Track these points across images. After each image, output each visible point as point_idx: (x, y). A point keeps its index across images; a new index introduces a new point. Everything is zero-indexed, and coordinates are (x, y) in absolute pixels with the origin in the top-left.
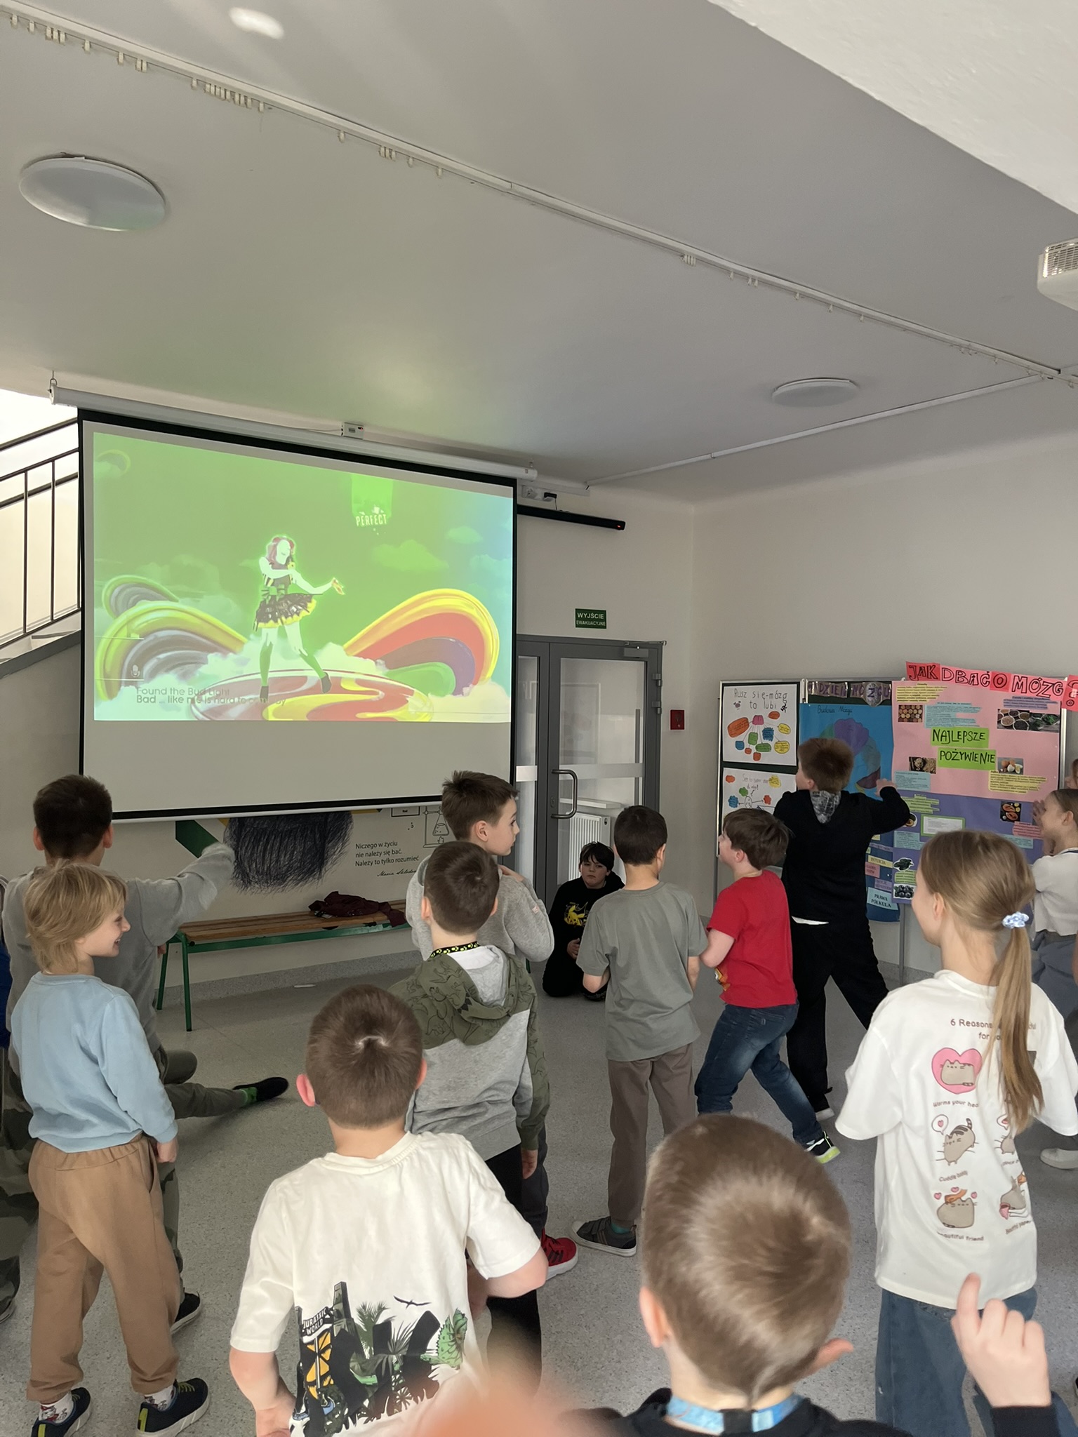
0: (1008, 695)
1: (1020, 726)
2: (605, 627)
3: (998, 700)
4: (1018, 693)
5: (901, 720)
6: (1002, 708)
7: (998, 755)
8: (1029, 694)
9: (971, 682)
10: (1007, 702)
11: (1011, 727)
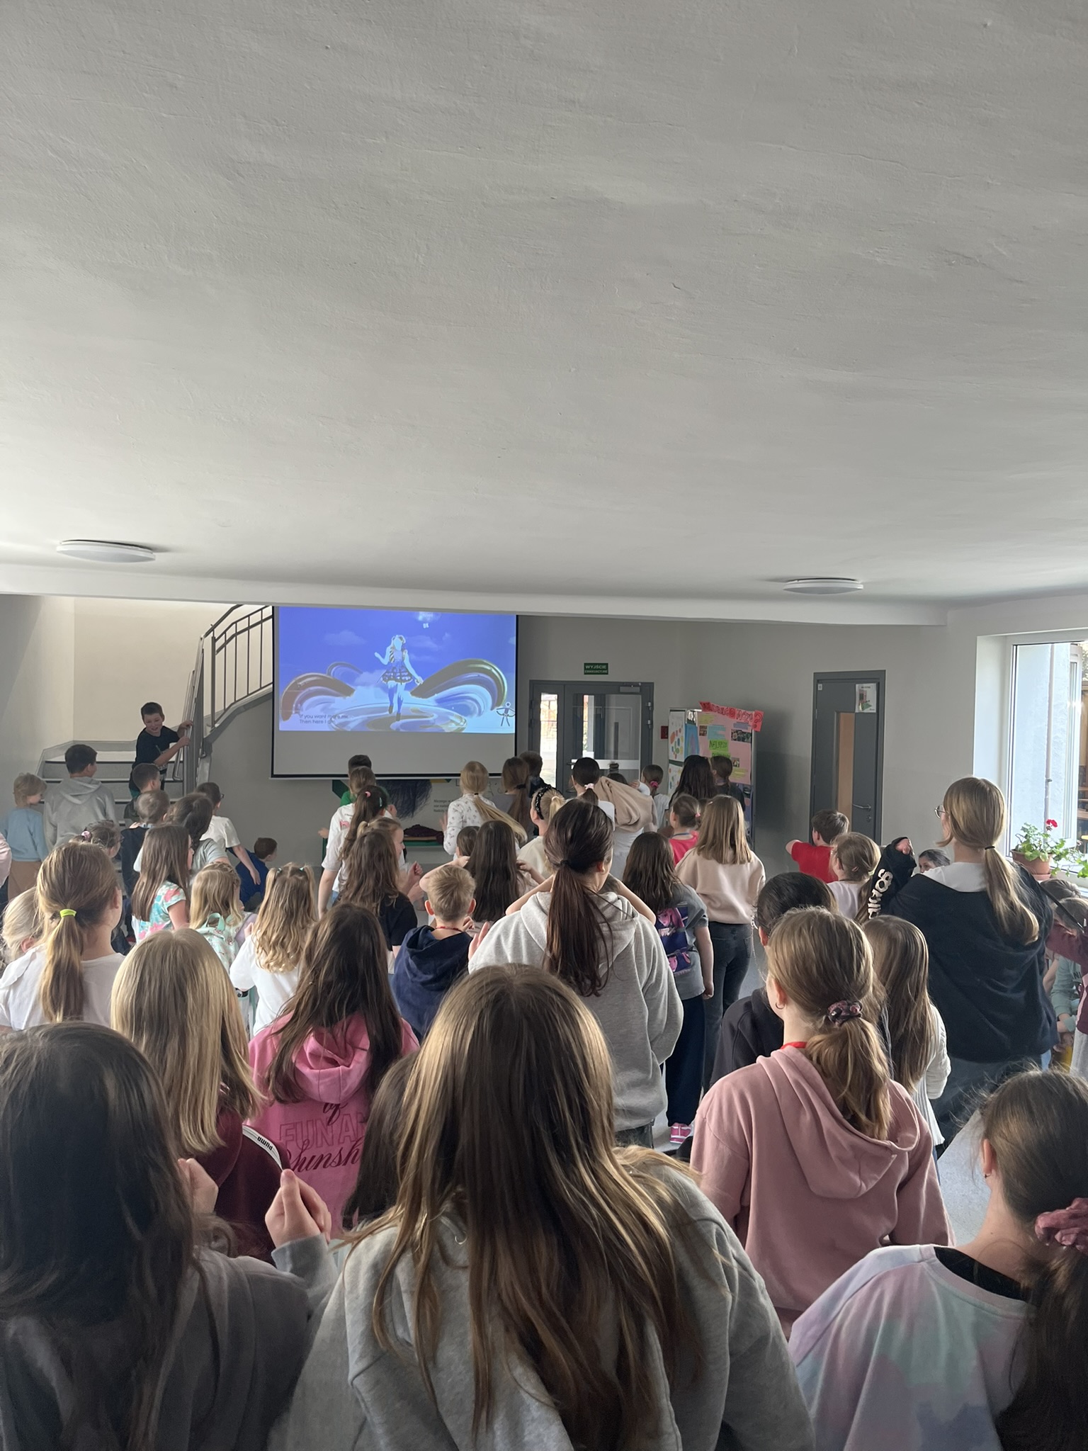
0: (735, 721)
1: (739, 739)
2: (607, 674)
4: (738, 720)
5: (700, 735)
6: (733, 728)
8: (743, 721)
9: (722, 713)
10: (735, 725)
11: (735, 740)
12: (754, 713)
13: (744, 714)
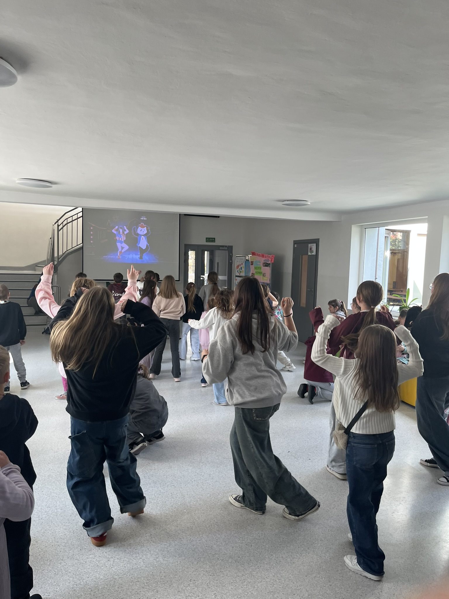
0: (264, 259)
1: (265, 266)
2: (215, 242)
3: (263, 260)
4: (265, 259)
5: (251, 265)
6: (263, 262)
7: (263, 272)
8: (267, 259)
9: (259, 256)
10: (264, 261)
11: (264, 266)
12: (271, 256)
13: (267, 256)
